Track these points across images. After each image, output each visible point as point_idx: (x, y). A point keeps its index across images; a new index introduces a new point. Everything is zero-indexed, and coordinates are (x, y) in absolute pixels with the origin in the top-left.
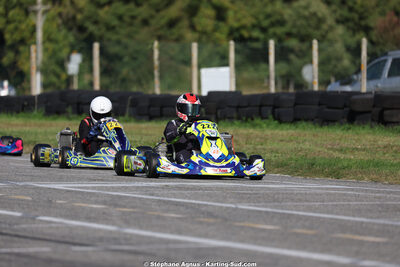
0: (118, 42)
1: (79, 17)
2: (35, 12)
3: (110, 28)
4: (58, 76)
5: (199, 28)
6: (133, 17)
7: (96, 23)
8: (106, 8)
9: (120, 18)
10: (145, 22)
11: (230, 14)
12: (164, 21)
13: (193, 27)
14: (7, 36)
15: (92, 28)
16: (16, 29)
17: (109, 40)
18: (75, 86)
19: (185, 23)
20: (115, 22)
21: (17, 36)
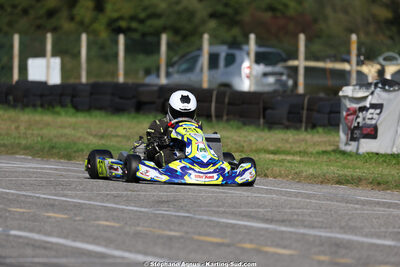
5: (78, 18)
6: (14, 6)
10: (25, 12)
11: (109, 7)
12: (42, 12)
13: (72, 18)
19: (64, 13)
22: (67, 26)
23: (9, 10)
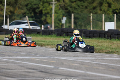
1: (66, 5)
2: (52, 4)
4: (59, 24)
6: (82, 6)
7: (71, 7)
8: (74, 3)
9: (79, 6)
10: (86, 7)
11: (112, 6)
12: (92, 7)
16: (46, 9)
18: (64, 27)
20: (77, 7)
21: (46, 12)
23: (81, 7)
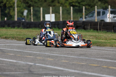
0: (38, 7)
3: (36, 3)
7: (32, 1)
10: (45, 1)
12: (50, 1)
14: (7, 5)
15: (30, 3)
17: (35, 6)
19: (57, 1)
21: (10, 5)
22: (57, 5)
